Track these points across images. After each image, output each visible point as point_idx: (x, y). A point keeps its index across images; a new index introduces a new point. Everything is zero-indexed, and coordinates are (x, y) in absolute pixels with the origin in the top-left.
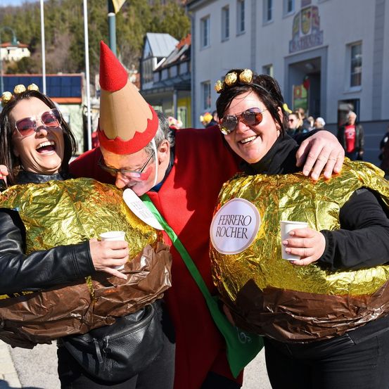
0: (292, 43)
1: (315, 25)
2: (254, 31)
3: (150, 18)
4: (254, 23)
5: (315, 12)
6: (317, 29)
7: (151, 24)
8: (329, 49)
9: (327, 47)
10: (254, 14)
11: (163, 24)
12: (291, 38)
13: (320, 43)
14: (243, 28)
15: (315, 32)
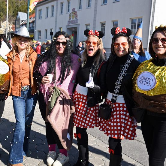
0: (69, 22)
1: (76, 17)
2: (56, 16)
3: (15, 5)
4: (57, 13)
5: (76, 13)
6: (77, 18)
7: (16, 7)
8: (80, 25)
9: (79, 24)
10: (57, 11)
11: (20, 8)
12: (68, 20)
13: (77, 23)
14: (53, 15)
15: (76, 19)
